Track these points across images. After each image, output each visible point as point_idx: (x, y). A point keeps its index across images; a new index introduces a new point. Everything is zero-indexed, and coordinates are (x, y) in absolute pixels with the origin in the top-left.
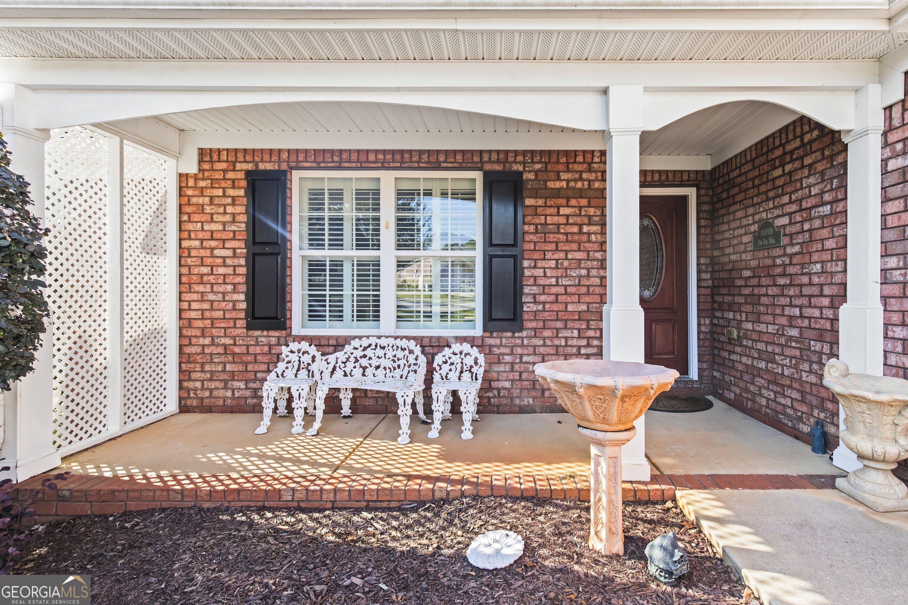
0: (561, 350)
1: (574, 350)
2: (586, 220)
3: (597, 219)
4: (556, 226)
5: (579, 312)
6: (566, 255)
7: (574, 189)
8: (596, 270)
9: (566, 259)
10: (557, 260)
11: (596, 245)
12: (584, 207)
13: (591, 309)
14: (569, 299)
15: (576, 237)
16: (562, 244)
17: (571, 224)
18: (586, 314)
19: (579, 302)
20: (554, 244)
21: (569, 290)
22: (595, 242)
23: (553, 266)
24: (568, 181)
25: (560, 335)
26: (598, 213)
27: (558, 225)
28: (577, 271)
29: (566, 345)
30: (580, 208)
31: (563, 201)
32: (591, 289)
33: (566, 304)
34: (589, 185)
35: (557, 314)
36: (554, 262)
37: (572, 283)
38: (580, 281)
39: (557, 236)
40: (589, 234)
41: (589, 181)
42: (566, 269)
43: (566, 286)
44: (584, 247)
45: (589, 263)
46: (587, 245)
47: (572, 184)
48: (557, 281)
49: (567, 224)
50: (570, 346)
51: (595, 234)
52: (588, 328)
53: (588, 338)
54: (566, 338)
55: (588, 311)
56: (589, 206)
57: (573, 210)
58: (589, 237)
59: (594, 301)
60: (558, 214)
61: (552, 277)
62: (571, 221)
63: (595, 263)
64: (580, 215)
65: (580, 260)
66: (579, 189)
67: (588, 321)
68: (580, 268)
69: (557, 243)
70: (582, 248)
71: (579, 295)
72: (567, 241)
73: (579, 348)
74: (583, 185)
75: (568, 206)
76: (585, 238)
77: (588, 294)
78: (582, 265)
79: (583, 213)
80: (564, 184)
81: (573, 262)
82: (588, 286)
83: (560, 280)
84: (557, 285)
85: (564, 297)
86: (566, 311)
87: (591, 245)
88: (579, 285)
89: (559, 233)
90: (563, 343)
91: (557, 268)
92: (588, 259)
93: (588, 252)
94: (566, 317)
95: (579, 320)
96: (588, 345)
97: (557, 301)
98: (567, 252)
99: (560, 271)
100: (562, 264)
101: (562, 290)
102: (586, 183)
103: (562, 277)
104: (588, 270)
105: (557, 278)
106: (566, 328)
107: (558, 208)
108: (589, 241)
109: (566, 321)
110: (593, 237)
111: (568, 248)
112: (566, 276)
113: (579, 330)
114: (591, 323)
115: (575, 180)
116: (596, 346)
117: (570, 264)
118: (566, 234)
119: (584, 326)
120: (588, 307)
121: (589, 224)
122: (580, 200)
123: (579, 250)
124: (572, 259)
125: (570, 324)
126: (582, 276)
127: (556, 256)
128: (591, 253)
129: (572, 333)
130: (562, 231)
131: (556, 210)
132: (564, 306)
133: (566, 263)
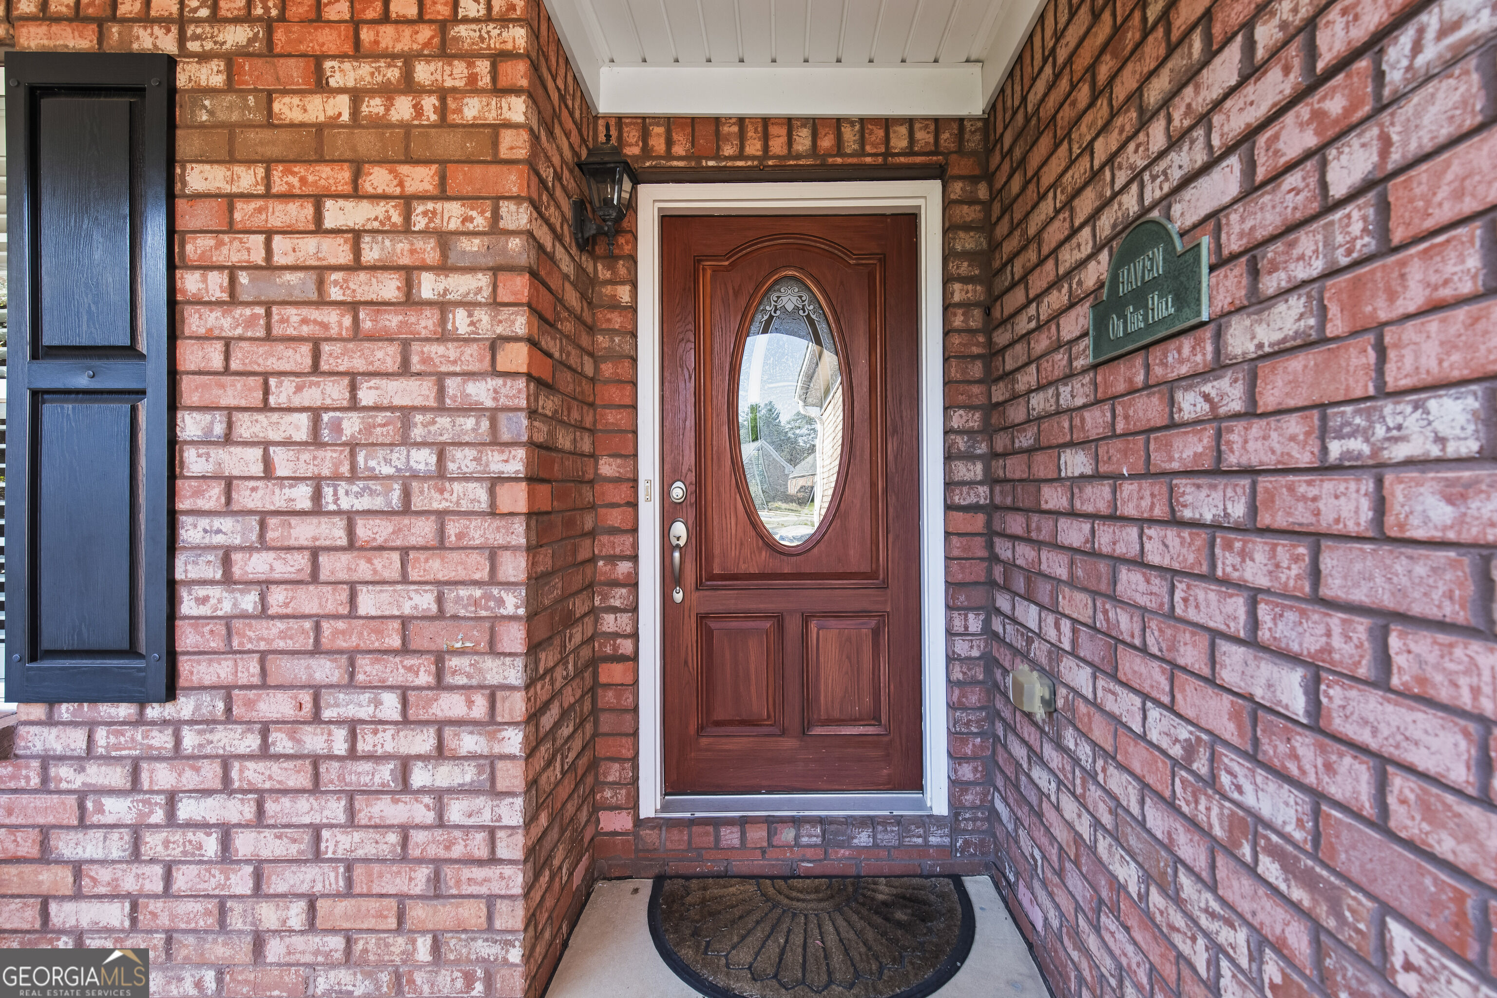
0: (330, 772)
1: (385, 773)
2: (429, 251)
3: (473, 245)
4: (310, 278)
5: (405, 621)
6: (353, 388)
7: (379, 124)
8: (470, 453)
9: (354, 405)
10: (316, 412)
11: (472, 350)
12: (423, 198)
13: (450, 609)
14: (363, 570)
15: (392, 321)
16: (337, 348)
17: (373, 268)
18: (429, 629)
19: (405, 580)
20: (305, 349)
21: (364, 530)
22: (467, 341)
23: (302, 435)
24: (357, 95)
25: (327, 714)
26: (480, 222)
27: (321, 271)
28: (398, 457)
29: (353, 754)
30: (407, 201)
31: (341, 177)
32: (453, 528)
33: (353, 588)
34: (442, 110)
35: (317, 628)
36: (304, 419)
37: (378, 503)
38: (407, 494)
39: (314, 314)
40: (443, 306)
41: (443, 94)
42: (353, 447)
43: (350, 517)
44: (424, 361)
45: (444, 421)
46: (436, 350)
47: (374, 106)
48: (317, 496)
49: (357, 266)
50: (370, 757)
51: (469, 305)
52: (440, 684)
53: (441, 725)
54: (353, 726)
55: (441, 615)
56: (443, 195)
57: (380, 209)
58: (443, 321)
59: (462, 575)
60: (318, 228)
61: (297, 479)
62: (371, 253)
63: (469, 423)
64: (406, 229)
65: (406, 412)
66: (406, 127)
67: (440, 658)
68: (406, 442)
69: (316, 344)
70: (416, 364)
71: (404, 551)
72: (357, 335)
73: (405, 763)
74: (418, 109)
75: (356, 194)
76: (427, 322)
77: (441, 545)
78: (417, 433)
79: (420, 223)
80: (341, 105)
81: (381, 417)
82: (441, 515)
83: (328, 492)
84: (317, 510)
85: (345, 558)
86: (352, 614)
87: (452, 350)
88: (406, 510)
89: (322, 302)
90: (340, 747)
91: (315, 441)
92: (441, 409)
93: (440, 378)
94: (353, 642)
95: (405, 650)
96: (441, 753)
97: (314, 578)
98: (353, 379)
99: (329, 455)
100: (337, 428)
101: (336, 532)
102: (429, 103)
103: (336, 477)
104: (442, 451)
105: (317, 483)
106: (351, 684)
107: (318, 201)
108: (444, 336)
109: (352, 656)
110: (460, 321)
111: (359, 364)
112: (354, 476)
113: (404, 692)
114: (454, 662)
115: (387, 92)
116: (472, 757)
117: (369, 429)
118: (353, 306)
119: (425, 678)
120: (440, 600)
121: (443, 268)
122: (404, 169)
123: (405, 370)
124: (377, 408)
125: (367, 670)
126: (415, 476)
127: (311, 396)
128: (452, 384)
129: (378, 703)
130: (335, 294)
131: (309, 210)
132: (343, 594)
133: (352, 424)
